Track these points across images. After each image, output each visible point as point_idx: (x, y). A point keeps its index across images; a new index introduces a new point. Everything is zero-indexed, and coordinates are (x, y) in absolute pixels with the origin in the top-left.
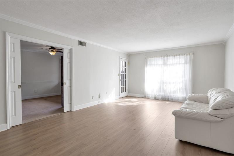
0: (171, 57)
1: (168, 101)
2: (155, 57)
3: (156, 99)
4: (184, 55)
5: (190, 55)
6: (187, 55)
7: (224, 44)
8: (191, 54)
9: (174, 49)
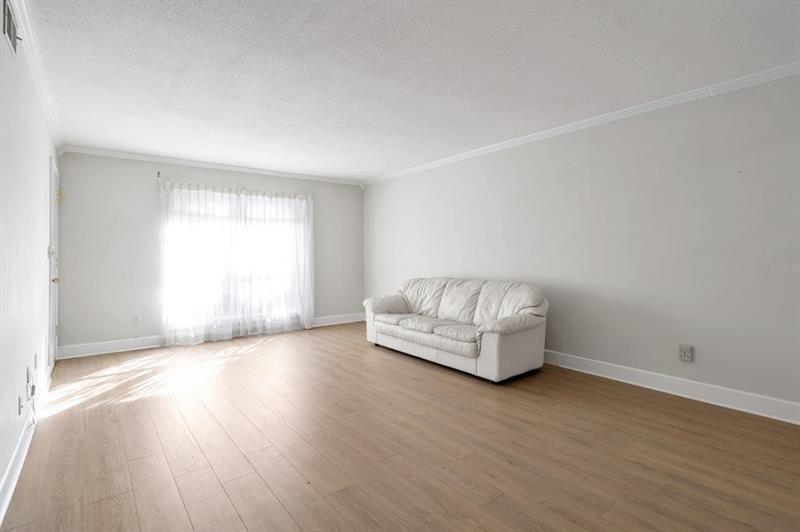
0: (260, 197)
1: (255, 336)
2: (206, 188)
3: (210, 340)
4: (295, 197)
5: (306, 199)
6: (301, 199)
7: (363, 187)
8: (309, 197)
9: (265, 173)
